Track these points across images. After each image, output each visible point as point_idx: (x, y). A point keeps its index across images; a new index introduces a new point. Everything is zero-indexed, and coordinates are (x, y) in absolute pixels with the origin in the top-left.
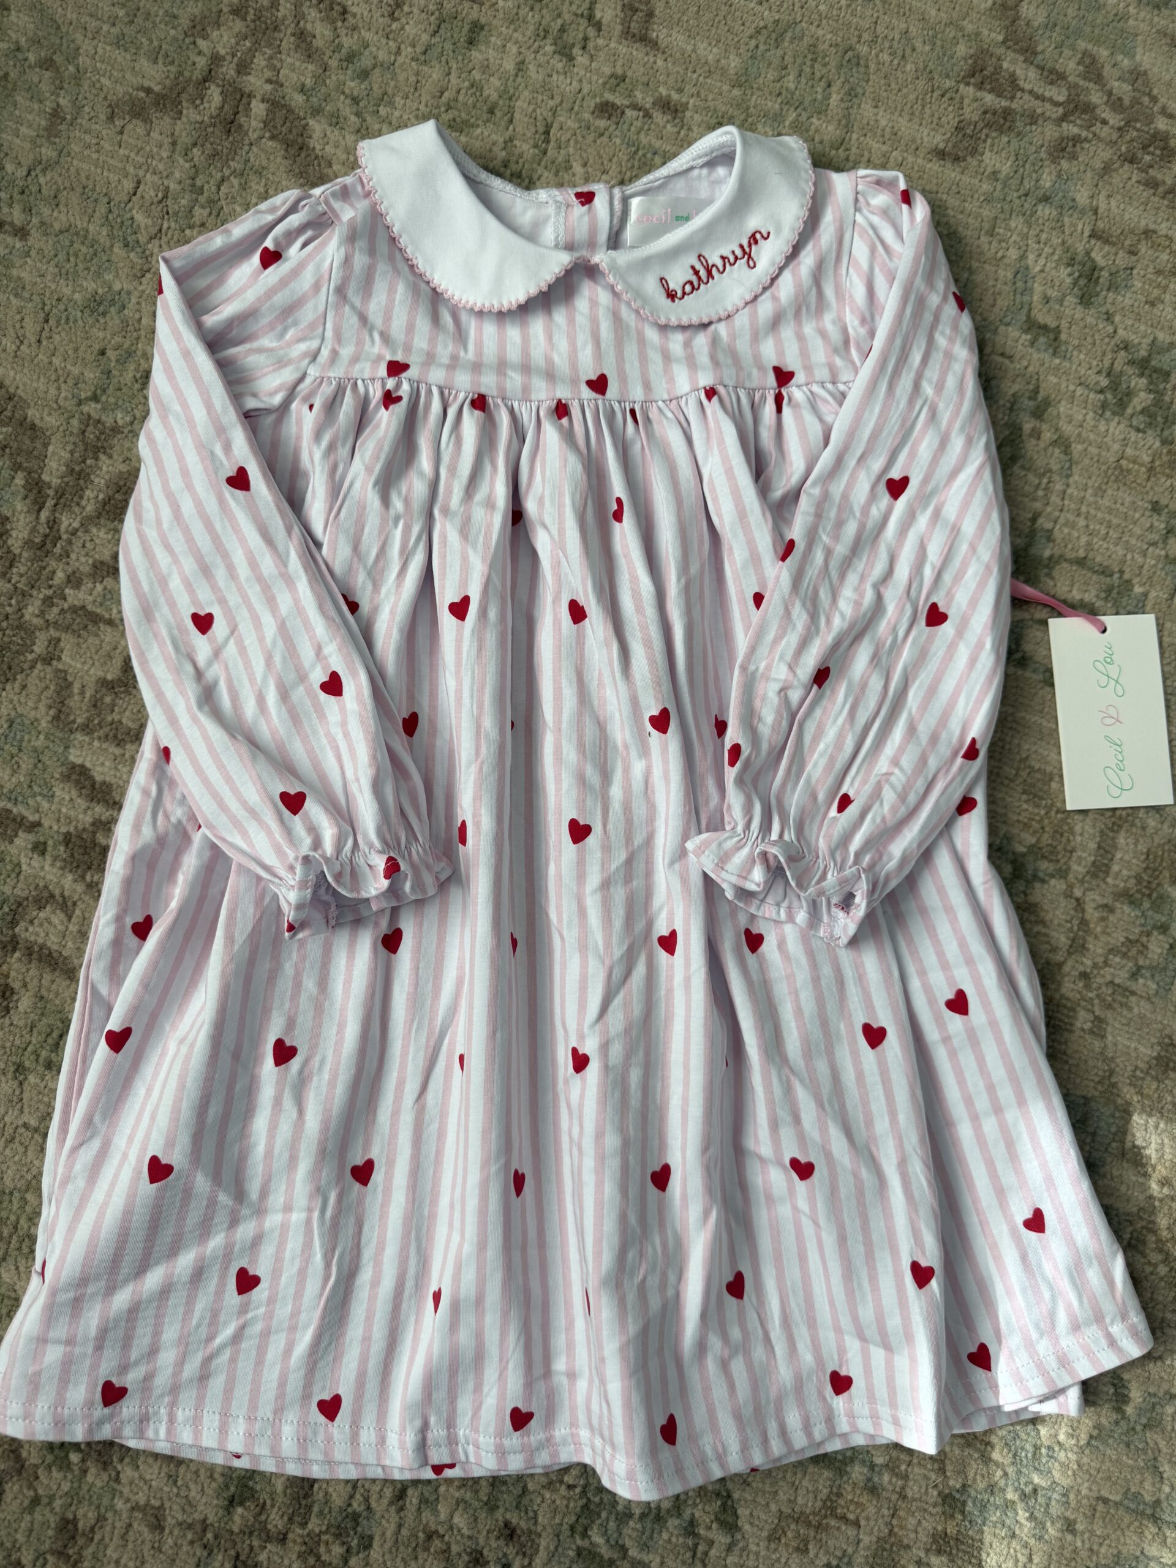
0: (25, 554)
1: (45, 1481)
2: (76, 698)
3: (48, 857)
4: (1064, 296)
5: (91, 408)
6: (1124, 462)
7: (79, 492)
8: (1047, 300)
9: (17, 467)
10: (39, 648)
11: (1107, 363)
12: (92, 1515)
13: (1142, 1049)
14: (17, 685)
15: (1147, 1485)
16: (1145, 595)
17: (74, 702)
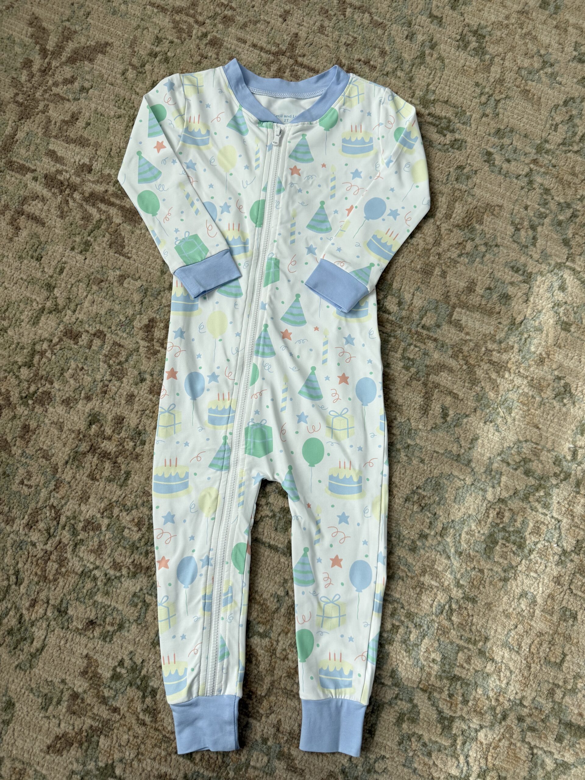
0: (38, 74)
1: (19, 409)
2: (53, 126)
3: (38, 182)
4: (445, 6)
5: (67, 24)
6: (465, 68)
7: (60, 54)
8: (438, 7)
9: (37, 43)
10: (41, 107)
11: (460, 30)
12: (35, 424)
13: (461, 284)
14: (32, 120)
15: (455, 448)
16: (471, 116)
17: (52, 127)
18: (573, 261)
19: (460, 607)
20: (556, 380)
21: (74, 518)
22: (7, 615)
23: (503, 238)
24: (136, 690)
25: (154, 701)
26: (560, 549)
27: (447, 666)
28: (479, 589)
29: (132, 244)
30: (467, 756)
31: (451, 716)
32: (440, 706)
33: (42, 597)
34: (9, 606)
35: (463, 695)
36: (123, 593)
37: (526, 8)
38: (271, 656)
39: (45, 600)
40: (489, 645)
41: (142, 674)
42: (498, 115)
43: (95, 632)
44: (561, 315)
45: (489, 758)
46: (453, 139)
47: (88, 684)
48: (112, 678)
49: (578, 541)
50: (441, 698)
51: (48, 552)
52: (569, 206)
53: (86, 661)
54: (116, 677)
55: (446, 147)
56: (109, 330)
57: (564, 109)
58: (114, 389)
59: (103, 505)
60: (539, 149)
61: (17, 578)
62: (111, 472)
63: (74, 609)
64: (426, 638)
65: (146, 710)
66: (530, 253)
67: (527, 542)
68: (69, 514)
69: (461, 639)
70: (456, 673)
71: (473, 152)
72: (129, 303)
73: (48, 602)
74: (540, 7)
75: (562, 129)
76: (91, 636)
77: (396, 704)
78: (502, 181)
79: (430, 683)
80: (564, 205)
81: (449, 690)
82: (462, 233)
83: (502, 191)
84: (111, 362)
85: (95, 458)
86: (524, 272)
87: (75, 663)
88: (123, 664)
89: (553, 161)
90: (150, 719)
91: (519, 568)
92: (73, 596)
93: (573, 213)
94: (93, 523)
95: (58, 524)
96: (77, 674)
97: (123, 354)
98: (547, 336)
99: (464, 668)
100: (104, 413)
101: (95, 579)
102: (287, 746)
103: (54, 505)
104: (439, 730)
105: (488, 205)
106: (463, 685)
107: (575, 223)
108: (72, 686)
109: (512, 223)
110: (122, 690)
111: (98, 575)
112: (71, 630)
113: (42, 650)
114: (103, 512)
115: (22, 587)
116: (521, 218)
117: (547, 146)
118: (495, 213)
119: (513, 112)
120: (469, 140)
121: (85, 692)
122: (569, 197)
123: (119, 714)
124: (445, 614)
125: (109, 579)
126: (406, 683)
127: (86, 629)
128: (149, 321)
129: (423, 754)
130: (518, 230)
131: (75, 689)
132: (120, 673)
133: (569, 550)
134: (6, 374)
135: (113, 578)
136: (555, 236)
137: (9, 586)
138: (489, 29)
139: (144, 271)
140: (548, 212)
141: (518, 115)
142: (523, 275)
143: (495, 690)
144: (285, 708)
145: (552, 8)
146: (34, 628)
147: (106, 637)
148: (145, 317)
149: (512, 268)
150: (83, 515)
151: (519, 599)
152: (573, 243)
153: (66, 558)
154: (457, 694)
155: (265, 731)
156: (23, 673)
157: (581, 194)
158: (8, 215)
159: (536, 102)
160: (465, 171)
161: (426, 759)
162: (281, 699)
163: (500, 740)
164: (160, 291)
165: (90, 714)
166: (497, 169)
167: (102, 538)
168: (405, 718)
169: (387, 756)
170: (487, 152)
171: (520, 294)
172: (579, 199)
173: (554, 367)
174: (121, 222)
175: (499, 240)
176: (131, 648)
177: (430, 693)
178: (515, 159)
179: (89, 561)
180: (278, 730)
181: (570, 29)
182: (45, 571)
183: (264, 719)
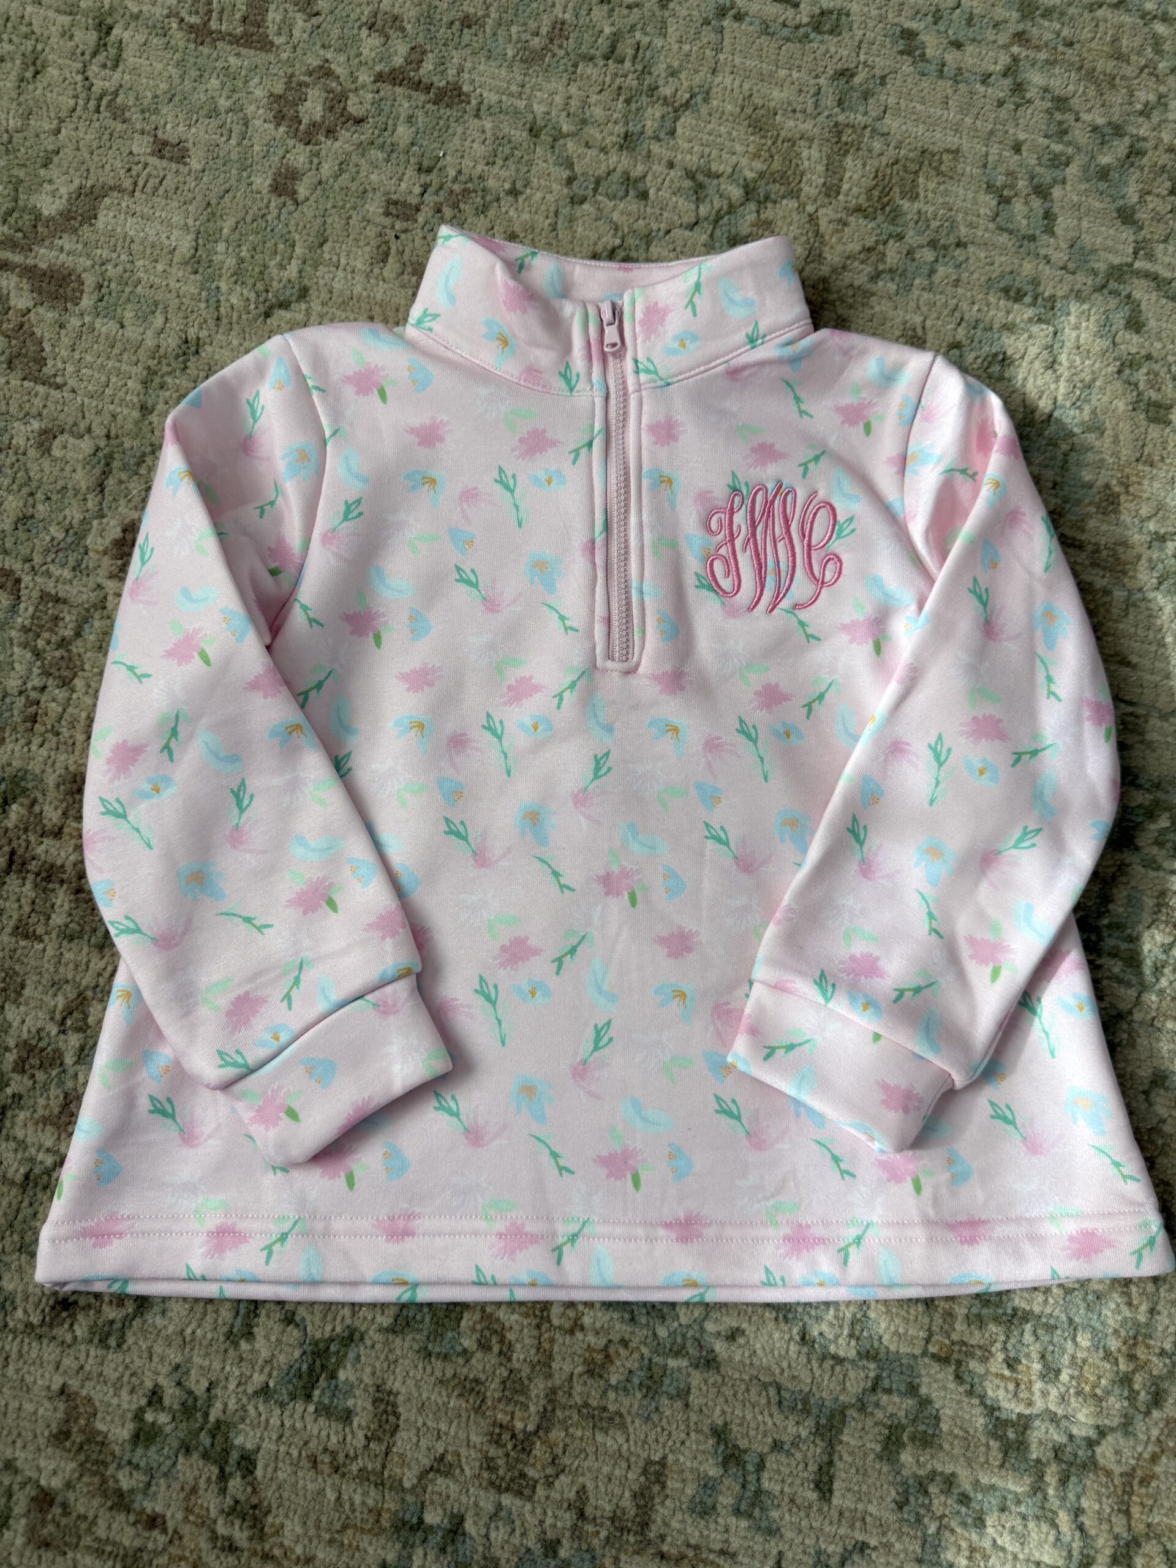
18: (1150, 257)
20: (1155, 544)
23: (971, 225)
24: (201, 1463)
25: (251, 1484)
29: (64, 353)
30: (1078, 1512)
31: (1020, 1415)
32: (990, 1393)
35: (1043, 1357)
38: (538, 1327)
41: (212, 1419)
43: (76, 1327)
44: (1141, 386)
45: (1135, 1510)
46: (818, 11)
47: (74, 1465)
48: (136, 1438)
50: (988, 1372)
52: (1118, 130)
53: (62, 1406)
54: (144, 1435)
55: (802, 31)
56: (27, 566)
58: (54, 708)
59: (61, 1001)
62: (70, 915)
63: (16, 1276)
65: (234, 1511)
66: (1043, 252)
71: (870, 35)
72: (70, 493)
76: (69, 1338)
77: (877, 1405)
78: (950, 91)
79: (955, 1337)
80: (1108, 130)
81: (1005, 1349)
82: (873, 224)
83: (952, 115)
84: (40, 643)
85: (29, 885)
86: (1036, 298)
87: (35, 1413)
88: (161, 1398)
89: (1065, 32)
90: (246, 1534)
93: (1132, 146)
94: (43, 1050)
96: (42, 1441)
97: (68, 619)
98: (1116, 440)
100: (38, 771)
102: (610, 1552)
104: (996, 1456)
105: (923, 152)
106: (1040, 1332)
108: (33, 1474)
109: (990, 187)
110: (164, 1469)
112: (14, 1331)
114: (64, 1019)
116: (1010, 174)
118: (943, 168)
121: (69, 1485)
123: (164, 1531)
126: (892, 1348)
128: (124, 531)
129: (964, 1524)
130: (1004, 201)
131: (43, 1482)
132: (153, 1424)
136: (1097, 205)
139: (98, 413)
140: (1070, 150)
142: (1034, 304)
143: (1123, 1333)
144: (592, 1457)
148: (112, 523)
149: (1006, 291)
150: (12, 1032)
152: (1142, 215)
154: (1028, 1356)
155: (549, 1521)
157: (1143, 99)
160: (857, 80)
161: (974, 1537)
162: (579, 1433)
163: (1154, 1459)
164: (144, 455)
165: (87, 1540)
166: (933, 68)
167: (70, 1084)
168: (905, 1438)
169: (873, 1542)
170: (902, 32)
171: (1033, 351)
172: (1141, 113)
173: (1144, 511)
174: (30, 304)
175: (963, 230)
176: (175, 1356)
177: (959, 1363)
178: (974, 40)
179: (40, 1146)
180: (581, 1515)
183: (540, 1491)
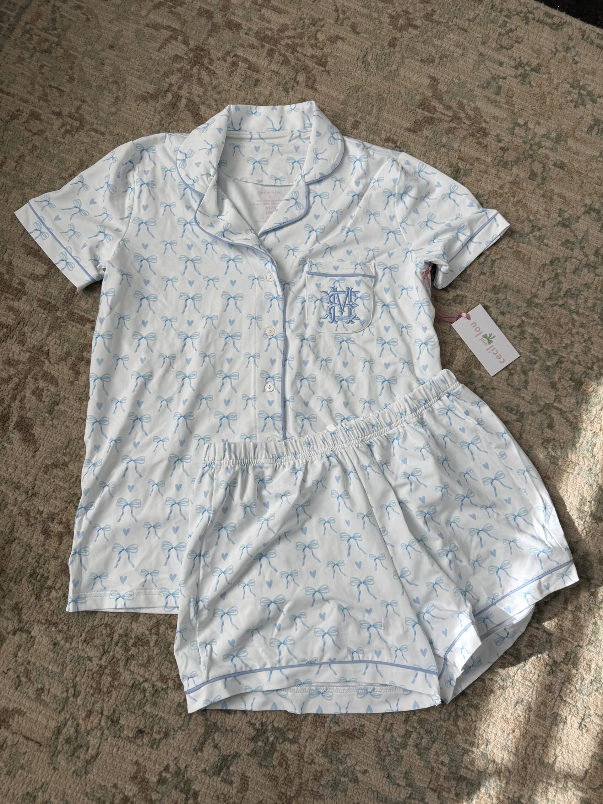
19: (465, 714)
21: (126, 635)
22: (65, 725)
26: (551, 660)
27: (454, 769)
28: (481, 696)
33: (97, 708)
34: (68, 717)
36: (169, 704)
37: (517, 179)
39: (100, 711)
40: (490, 747)
42: (494, 273)
49: (567, 653)
51: (103, 667)
57: (550, 268)
60: (530, 303)
61: (75, 691)
64: (436, 742)
67: (522, 654)
68: (121, 632)
69: (466, 743)
70: (461, 773)
73: (102, 713)
74: (529, 178)
75: (549, 285)
91: (516, 678)
92: (125, 706)
95: (112, 640)
99: (469, 769)
101: (144, 691)
103: (109, 623)
107: (561, 368)
111: (146, 687)
113: (97, 756)
115: (79, 699)
117: (537, 300)
119: (507, 271)
120: (469, 295)
122: (556, 346)
124: (452, 720)
125: (156, 690)
127: (136, 737)
133: (558, 661)
134: (67, 505)
135: (160, 689)
137: (67, 698)
138: (486, 197)
141: (512, 273)
145: (539, 179)
146: (89, 736)
147: (154, 744)
151: (515, 705)
153: (119, 672)
156: (79, 778)
158: (70, 360)
159: (526, 261)
181: (555, 197)
182: (100, 683)
